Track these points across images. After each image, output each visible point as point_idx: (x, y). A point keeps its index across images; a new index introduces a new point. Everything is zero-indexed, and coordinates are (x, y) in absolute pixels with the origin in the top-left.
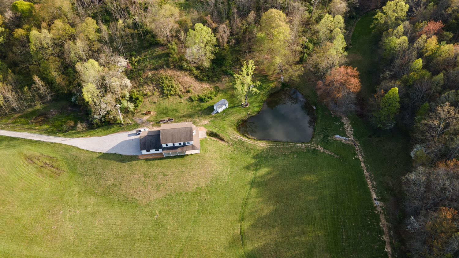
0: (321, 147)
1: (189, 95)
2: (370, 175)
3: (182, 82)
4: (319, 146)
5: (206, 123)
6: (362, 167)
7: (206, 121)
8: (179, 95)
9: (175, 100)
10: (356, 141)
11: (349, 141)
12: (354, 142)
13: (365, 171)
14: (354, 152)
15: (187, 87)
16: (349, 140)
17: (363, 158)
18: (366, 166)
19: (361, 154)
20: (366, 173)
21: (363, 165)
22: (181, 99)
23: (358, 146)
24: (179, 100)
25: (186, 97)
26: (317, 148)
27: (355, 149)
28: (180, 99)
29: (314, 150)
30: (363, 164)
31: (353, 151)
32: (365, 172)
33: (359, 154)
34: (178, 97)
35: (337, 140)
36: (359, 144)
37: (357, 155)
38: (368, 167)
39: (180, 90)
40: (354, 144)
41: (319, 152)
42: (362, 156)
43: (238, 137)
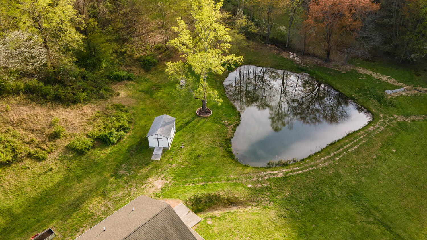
1: (62, 143)
3: (20, 121)
4: (395, 116)
5: (160, 187)
7: (156, 183)
8: (30, 156)
9: (22, 174)
10: (416, 87)
11: (410, 91)
12: (416, 90)
15: (44, 128)
16: (408, 90)
22: (44, 163)
24: (38, 168)
25: (56, 152)
26: (398, 120)
28: (39, 164)
29: (399, 123)
34: (28, 162)
39: (27, 140)
40: (420, 91)
43: (262, 177)
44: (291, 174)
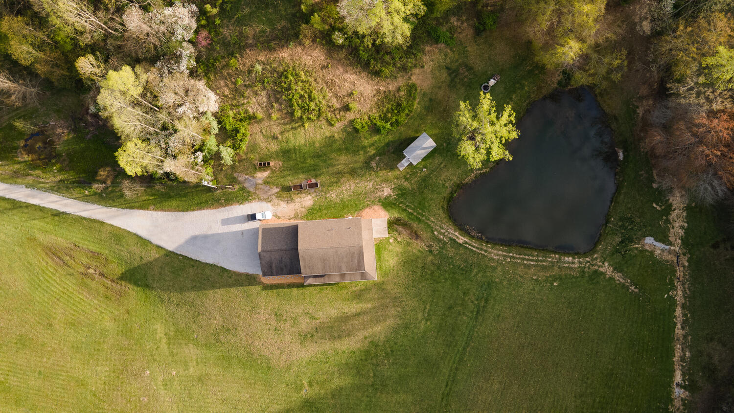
0: (610, 265)
1: (350, 116)
2: (685, 337)
4: (606, 264)
5: (386, 194)
6: (675, 317)
7: (385, 189)
8: (327, 119)
9: (318, 130)
10: (684, 255)
11: (670, 254)
12: (678, 257)
13: (679, 326)
14: (672, 282)
15: (343, 97)
16: (670, 252)
17: (685, 297)
18: (685, 315)
19: (684, 288)
20: (679, 331)
21: (678, 311)
22: (332, 128)
23: (684, 266)
24: (327, 130)
25: (343, 123)
26: (601, 269)
27: (674, 275)
28: (330, 128)
29: (596, 271)
30: (680, 309)
31: (671, 278)
32: (678, 329)
33: (679, 287)
34: (324, 123)
35: (646, 250)
36: (686, 264)
37: (674, 288)
38: (687, 319)
39: (330, 104)
40: (678, 261)
41: (602, 277)
42: (684, 292)
43: (449, 233)
44: (467, 246)
